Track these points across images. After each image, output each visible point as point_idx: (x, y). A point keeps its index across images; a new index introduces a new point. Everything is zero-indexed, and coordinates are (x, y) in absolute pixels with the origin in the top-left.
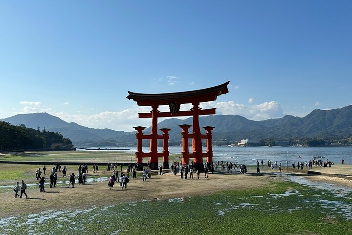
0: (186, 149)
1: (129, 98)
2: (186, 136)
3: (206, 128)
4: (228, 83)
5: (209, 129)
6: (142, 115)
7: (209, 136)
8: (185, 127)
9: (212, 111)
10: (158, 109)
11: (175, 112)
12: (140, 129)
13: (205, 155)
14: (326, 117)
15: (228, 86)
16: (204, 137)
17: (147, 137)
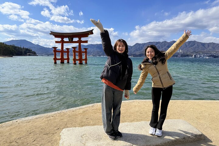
0: (75, 57)
1: (51, 34)
2: (75, 51)
3: (84, 49)
4: (93, 30)
5: (86, 49)
6: (57, 42)
7: (86, 52)
8: (74, 48)
9: (86, 42)
10: (64, 40)
11: (71, 41)
12: (55, 48)
13: (84, 60)
14: (140, 46)
15: (93, 31)
16: (83, 52)
17: (59, 52)
